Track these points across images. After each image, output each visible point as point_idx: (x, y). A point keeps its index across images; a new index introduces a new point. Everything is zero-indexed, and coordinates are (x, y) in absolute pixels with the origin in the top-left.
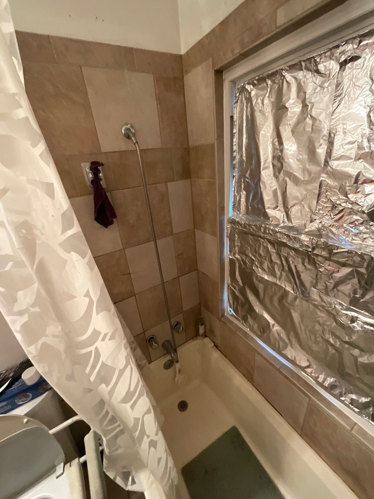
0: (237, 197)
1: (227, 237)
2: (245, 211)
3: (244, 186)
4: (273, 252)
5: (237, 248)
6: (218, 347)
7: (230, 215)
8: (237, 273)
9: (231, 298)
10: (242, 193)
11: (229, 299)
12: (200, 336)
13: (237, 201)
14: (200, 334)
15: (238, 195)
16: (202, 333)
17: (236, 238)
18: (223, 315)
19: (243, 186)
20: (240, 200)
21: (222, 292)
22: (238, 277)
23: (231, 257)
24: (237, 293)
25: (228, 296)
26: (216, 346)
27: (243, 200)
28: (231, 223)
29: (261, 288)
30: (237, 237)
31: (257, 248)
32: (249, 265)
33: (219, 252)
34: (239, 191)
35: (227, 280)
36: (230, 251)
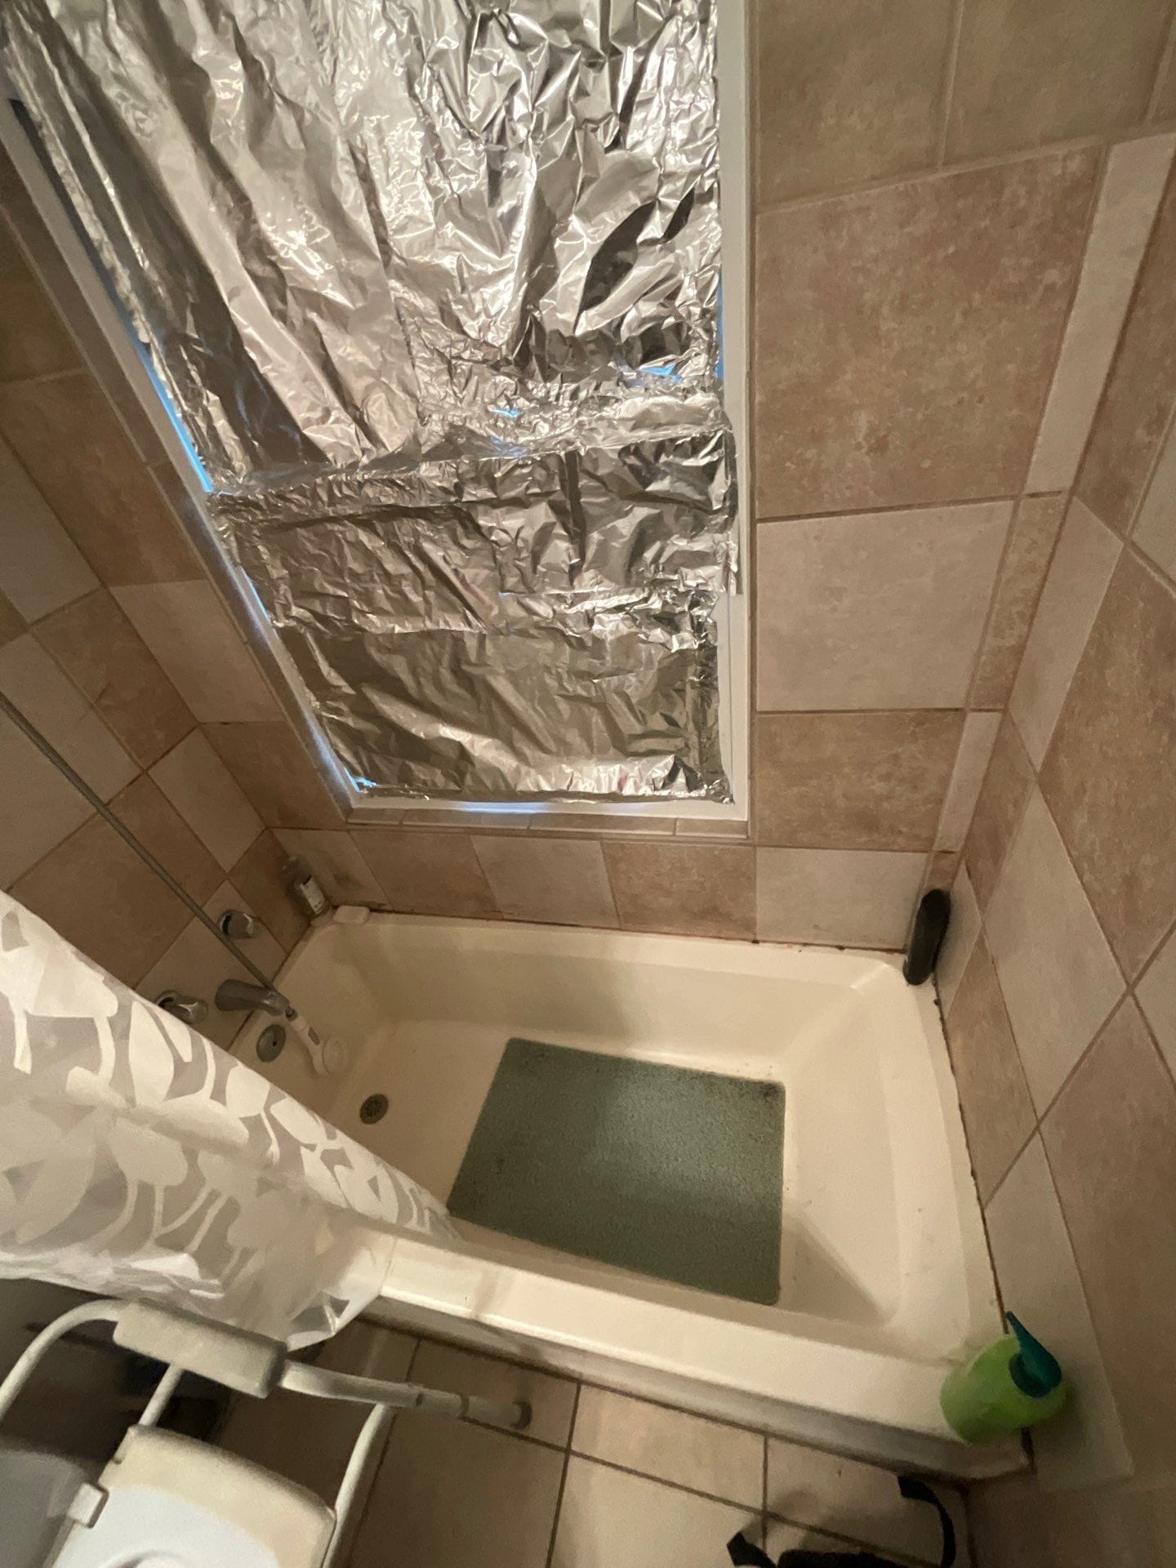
0: (197, 418)
1: (235, 564)
2: (248, 458)
3: (200, 374)
4: (380, 549)
5: (283, 588)
6: (382, 908)
7: (208, 488)
8: (324, 667)
9: (341, 746)
10: (205, 402)
11: (337, 752)
12: (318, 916)
13: (205, 433)
14: (316, 910)
15: (197, 411)
16: (320, 906)
17: (265, 557)
18: (349, 811)
19: (194, 374)
20: (211, 428)
21: (312, 745)
22: (329, 674)
23: (280, 625)
24: (350, 722)
25: (333, 745)
26: (376, 907)
27: (221, 424)
28: (223, 512)
29: (399, 667)
30: (266, 551)
31: (336, 559)
32: (339, 620)
33: (236, 623)
34: (193, 397)
35: (308, 701)
36: (270, 607)
